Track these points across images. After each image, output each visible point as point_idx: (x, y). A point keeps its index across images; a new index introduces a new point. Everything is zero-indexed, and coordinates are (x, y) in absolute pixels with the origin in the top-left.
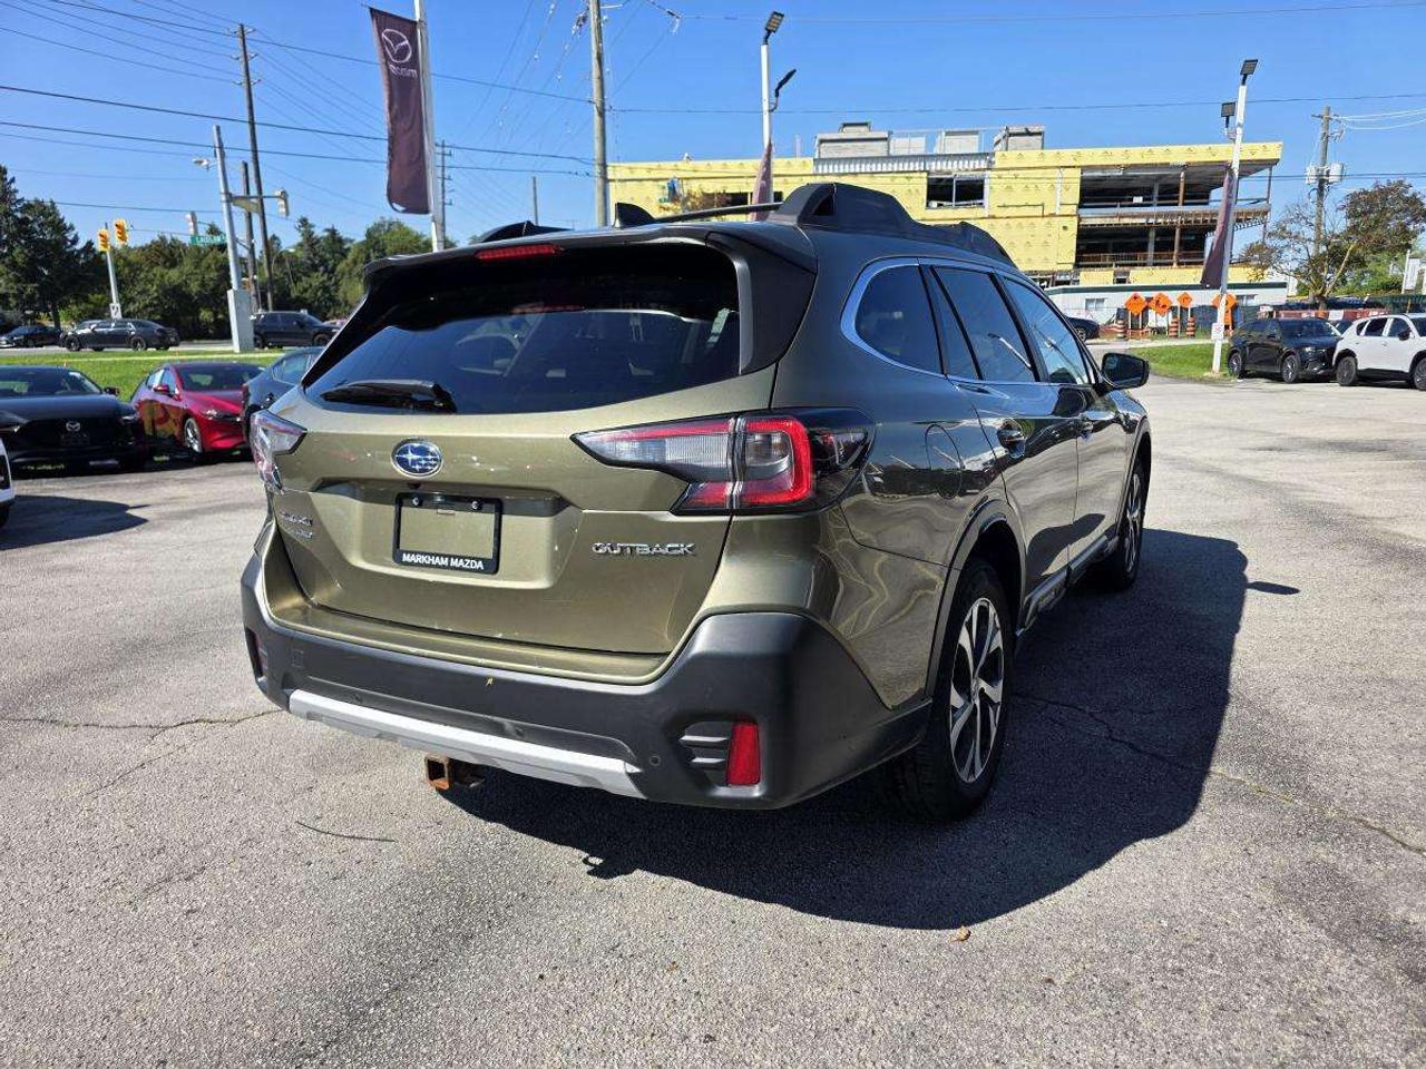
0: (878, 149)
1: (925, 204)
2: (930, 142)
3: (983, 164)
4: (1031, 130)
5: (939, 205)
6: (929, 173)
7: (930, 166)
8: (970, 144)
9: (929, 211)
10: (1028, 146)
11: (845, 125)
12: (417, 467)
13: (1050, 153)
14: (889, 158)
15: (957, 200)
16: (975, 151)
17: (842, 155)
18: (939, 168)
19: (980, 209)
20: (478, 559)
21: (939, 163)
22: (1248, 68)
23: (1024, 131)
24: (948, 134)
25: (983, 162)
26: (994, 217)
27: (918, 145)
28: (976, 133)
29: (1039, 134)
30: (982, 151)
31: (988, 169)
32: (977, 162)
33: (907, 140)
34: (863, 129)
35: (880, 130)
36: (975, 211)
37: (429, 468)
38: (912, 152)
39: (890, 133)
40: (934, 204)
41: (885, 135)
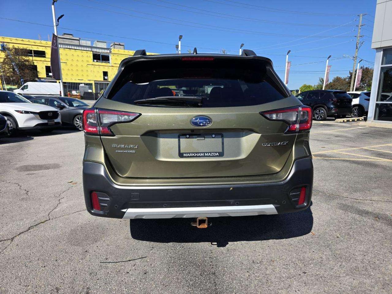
0: (76, 43)
1: (93, 60)
2: (92, 43)
3: (108, 52)
4: (121, 44)
5: (97, 61)
6: (93, 52)
7: (93, 50)
8: (104, 45)
9: (94, 62)
10: (120, 48)
11: (65, 34)
12: (201, 124)
13: (126, 51)
14: (80, 46)
15: (102, 60)
16: (106, 47)
17: (64, 43)
18: (96, 51)
19: (109, 64)
20: (216, 153)
21: (96, 49)
22: (181, 37)
23: (118, 44)
24: (97, 41)
25: (108, 51)
26: (113, 66)
27: (89, 43)
28: (105, 42)
29: (123, 45)
30: (108, 48)
31: (110, 53)
32: (107, 51)
33: (85, 41)
34: (71, 36)
35: (77, 37)
36: (107, 64)
37: (206, 124)
38: (87, 45)
39: (80, 39)
40: (95, 61)
41: (79, 39)
